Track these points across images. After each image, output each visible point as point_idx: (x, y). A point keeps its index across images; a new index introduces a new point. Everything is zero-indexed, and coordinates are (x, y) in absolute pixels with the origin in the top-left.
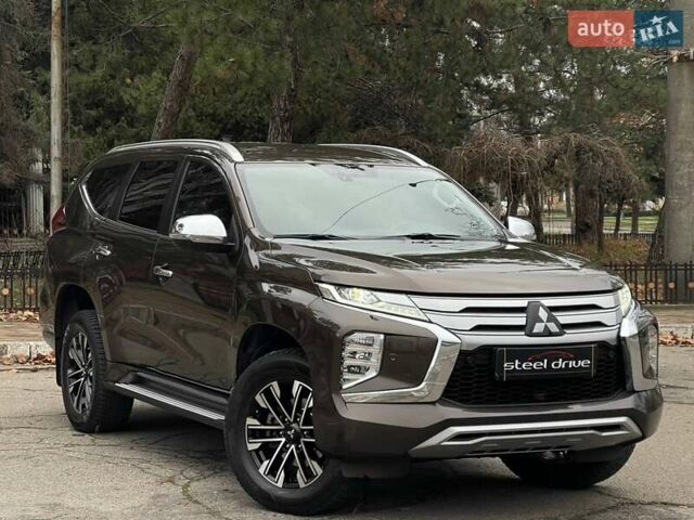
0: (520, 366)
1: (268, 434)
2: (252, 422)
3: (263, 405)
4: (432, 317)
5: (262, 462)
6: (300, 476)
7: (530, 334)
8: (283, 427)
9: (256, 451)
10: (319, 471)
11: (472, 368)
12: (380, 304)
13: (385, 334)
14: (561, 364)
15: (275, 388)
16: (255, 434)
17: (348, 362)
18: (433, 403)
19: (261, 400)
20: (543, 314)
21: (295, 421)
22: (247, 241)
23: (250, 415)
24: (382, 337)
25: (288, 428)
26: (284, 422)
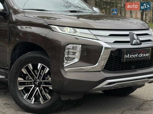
0: (129, 56)
1: (26, 84)
2: (20, 79)
3: (25, 73)
4: (99, 38)
5: (25, 95)
6: (41, 99)
7: (132, 45)
8: (33, 81)
9: (22, 90)
10: (50, 97)
11: (113, 57)
12: (77, 33)
13: (82, 45)
14: (141, 55)
15: (30, 66)
16: (21, 84)
17: (66, 56)
18: (100, 71)
19: (24, 71)
20: (135, 37)
21: (38, 78)
22: (11, 11)
23: (19, 77)
24: (80, 46)
25: (35, 81)
26: (33, 79)
